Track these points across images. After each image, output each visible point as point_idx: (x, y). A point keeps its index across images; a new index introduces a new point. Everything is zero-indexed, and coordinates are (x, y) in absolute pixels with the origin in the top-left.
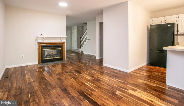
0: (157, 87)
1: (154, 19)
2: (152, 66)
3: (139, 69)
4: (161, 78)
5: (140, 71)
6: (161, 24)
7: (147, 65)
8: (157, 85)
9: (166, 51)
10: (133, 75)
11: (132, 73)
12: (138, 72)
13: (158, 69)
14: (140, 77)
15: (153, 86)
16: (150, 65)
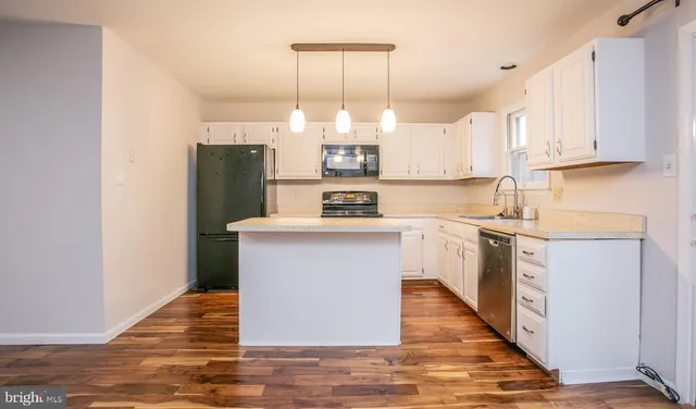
0: (211, 364)
1: (213, 126)
2: (206, 291)
3: (160, 316)
4: (227, 329)
5: (160, 321)
6: (233, 143)
7: (190, 291)
8: (214, 359)
9: (236, 233)
10: (126, 347)
11: (124, 341)
12: (153, 329)
13: (223, 298)
14: (153, 347)
15: (199, 368)
16: (198, 292)
